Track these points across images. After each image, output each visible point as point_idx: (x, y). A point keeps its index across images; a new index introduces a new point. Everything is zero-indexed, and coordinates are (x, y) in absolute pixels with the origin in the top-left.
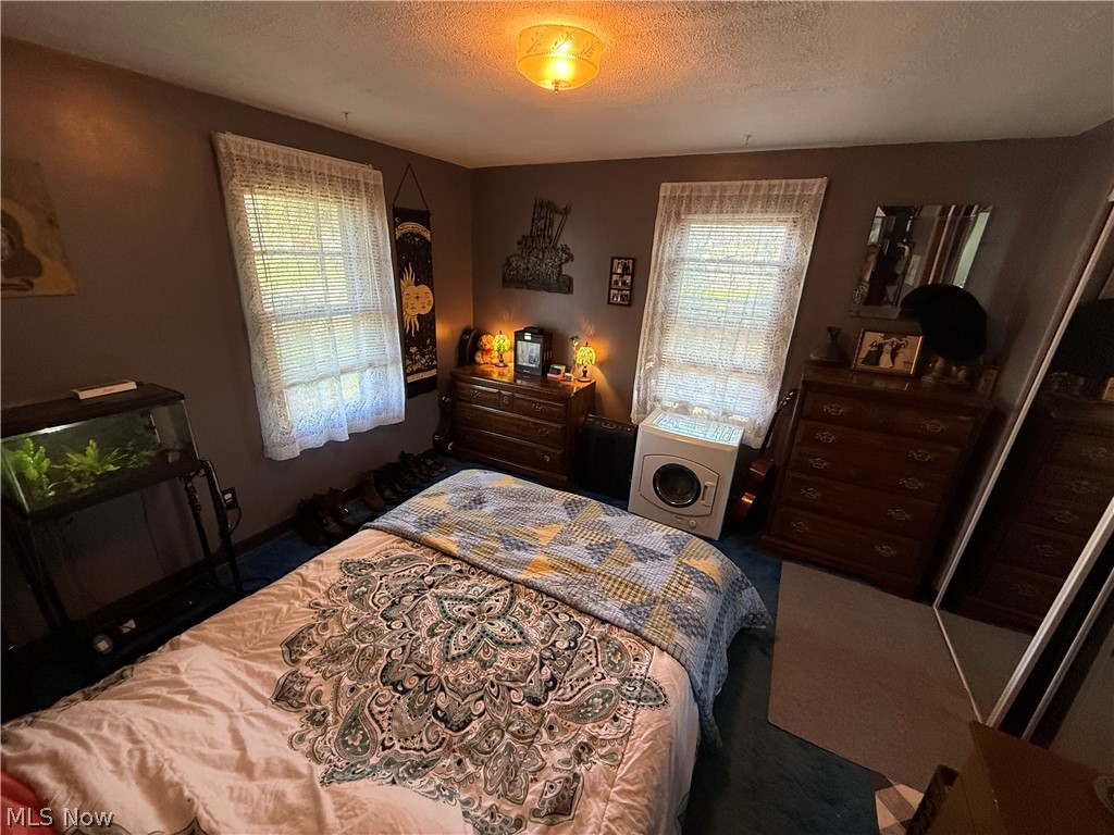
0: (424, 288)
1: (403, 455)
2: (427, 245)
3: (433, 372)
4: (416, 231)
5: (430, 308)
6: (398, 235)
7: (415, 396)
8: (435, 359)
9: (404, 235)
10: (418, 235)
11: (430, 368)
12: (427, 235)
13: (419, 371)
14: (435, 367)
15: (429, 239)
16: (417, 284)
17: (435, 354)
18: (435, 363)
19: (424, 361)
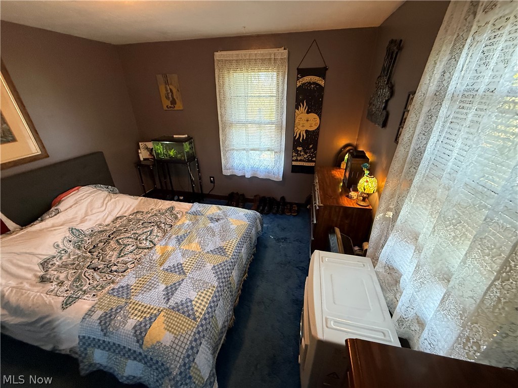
0: (313, 116)
1: (283, 198)
2: (321, 89)
3: (312, 164)
4: (313, 81)
5: (316, 127)
6: (299, 84)
7: (296, 172)
8: (315, 157)
9: (303, 84)
10: (314, 83)
11: (309, 161)
12: (322, 83)
13: (301, 161)
14: (314, 161)
15: (323, 85)
16: (308, 112)
17: (315, 154)
18: (314, 159)
19: (306, 156)
